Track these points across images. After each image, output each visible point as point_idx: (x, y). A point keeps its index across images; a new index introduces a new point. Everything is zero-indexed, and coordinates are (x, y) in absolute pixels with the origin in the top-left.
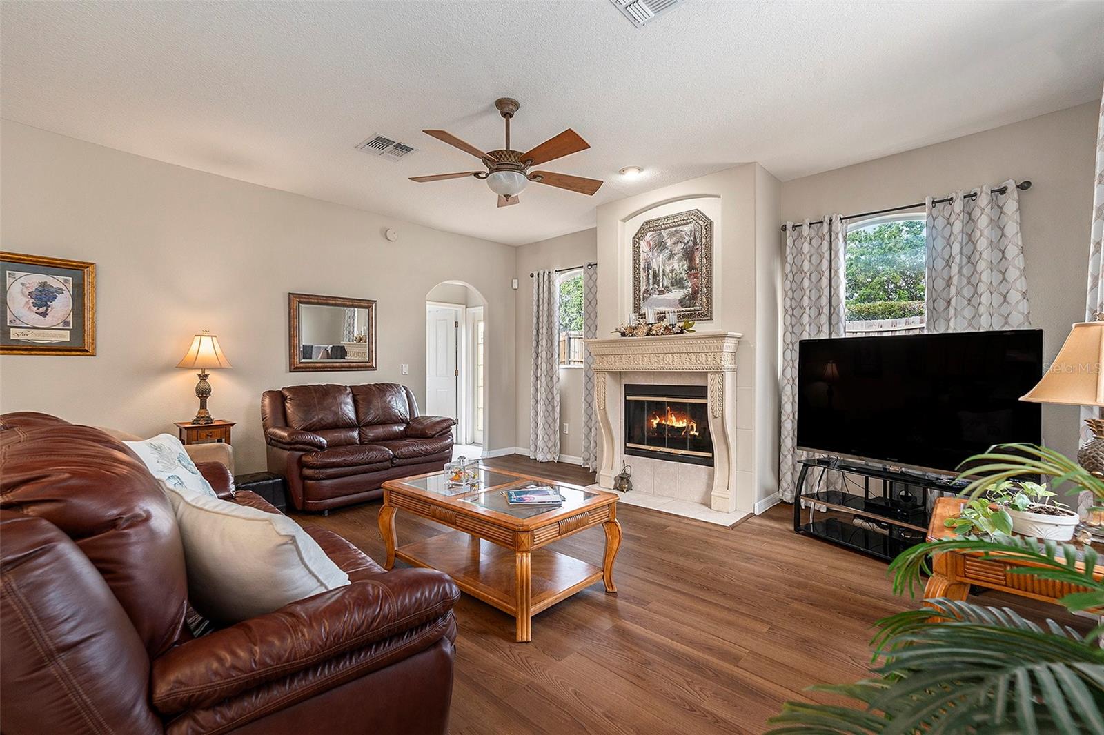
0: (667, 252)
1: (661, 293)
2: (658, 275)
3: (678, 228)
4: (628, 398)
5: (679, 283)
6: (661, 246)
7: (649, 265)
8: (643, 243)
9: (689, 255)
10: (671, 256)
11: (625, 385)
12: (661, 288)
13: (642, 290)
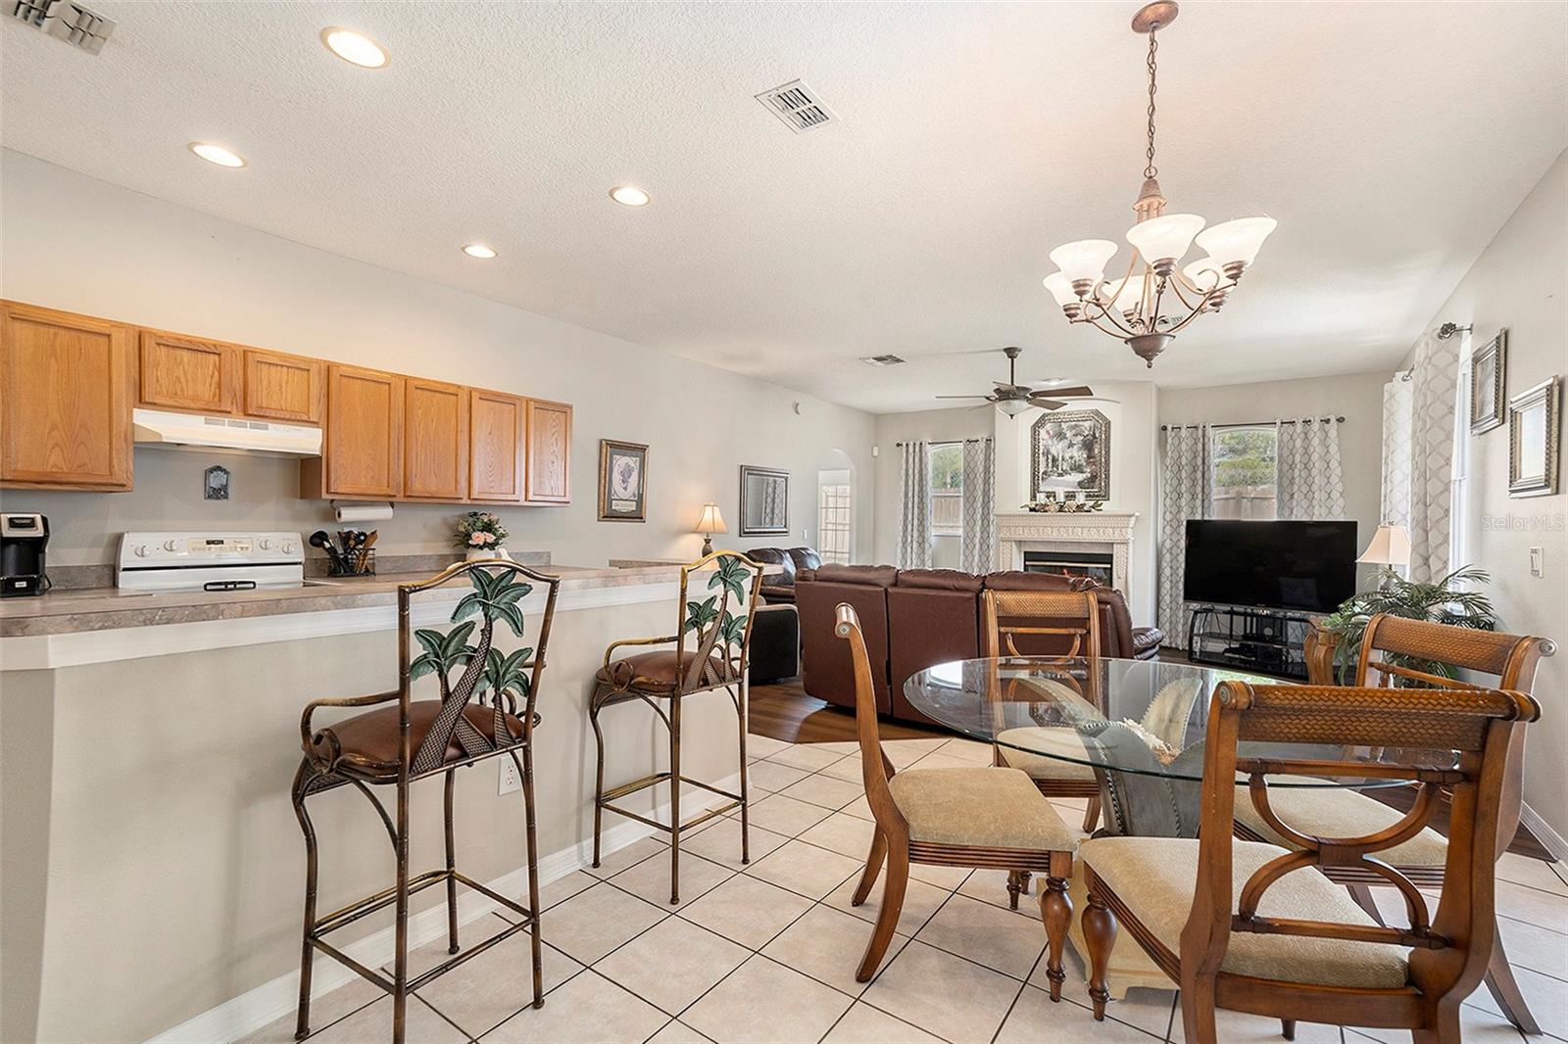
0: (1066, 442)
1: (1060, 475)
2: (1058, 460)
3: (1078, 423)
4: (1027, 563)
5: (1078, 468)
6: (1061, 436)
7: (1048, 452)
8: (1043, 432)
9: (1088, 446)
10: (1071, 445)
11: (1025, 553)
12: (1060, 471)
13: (1041, 471)
